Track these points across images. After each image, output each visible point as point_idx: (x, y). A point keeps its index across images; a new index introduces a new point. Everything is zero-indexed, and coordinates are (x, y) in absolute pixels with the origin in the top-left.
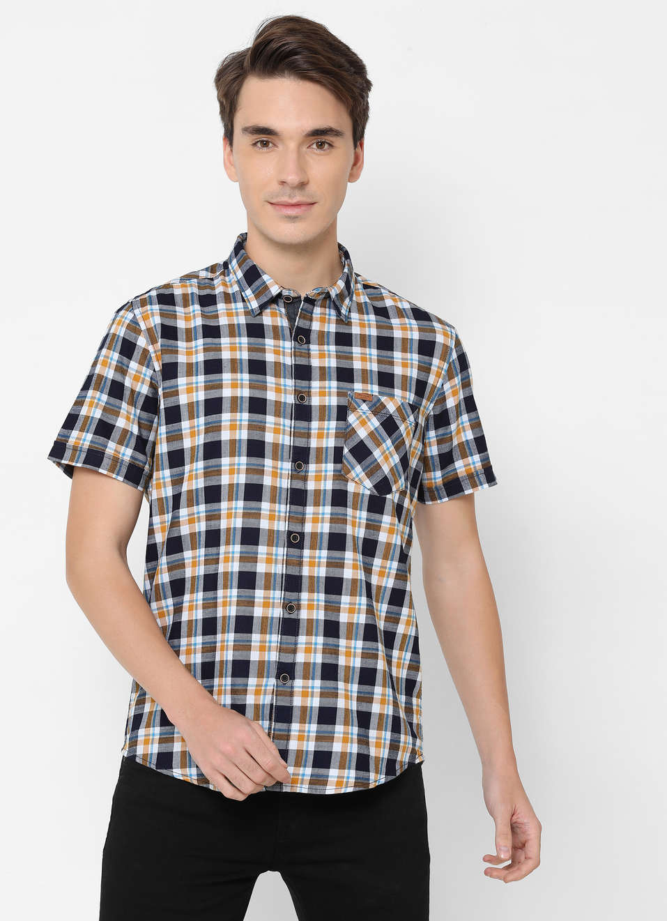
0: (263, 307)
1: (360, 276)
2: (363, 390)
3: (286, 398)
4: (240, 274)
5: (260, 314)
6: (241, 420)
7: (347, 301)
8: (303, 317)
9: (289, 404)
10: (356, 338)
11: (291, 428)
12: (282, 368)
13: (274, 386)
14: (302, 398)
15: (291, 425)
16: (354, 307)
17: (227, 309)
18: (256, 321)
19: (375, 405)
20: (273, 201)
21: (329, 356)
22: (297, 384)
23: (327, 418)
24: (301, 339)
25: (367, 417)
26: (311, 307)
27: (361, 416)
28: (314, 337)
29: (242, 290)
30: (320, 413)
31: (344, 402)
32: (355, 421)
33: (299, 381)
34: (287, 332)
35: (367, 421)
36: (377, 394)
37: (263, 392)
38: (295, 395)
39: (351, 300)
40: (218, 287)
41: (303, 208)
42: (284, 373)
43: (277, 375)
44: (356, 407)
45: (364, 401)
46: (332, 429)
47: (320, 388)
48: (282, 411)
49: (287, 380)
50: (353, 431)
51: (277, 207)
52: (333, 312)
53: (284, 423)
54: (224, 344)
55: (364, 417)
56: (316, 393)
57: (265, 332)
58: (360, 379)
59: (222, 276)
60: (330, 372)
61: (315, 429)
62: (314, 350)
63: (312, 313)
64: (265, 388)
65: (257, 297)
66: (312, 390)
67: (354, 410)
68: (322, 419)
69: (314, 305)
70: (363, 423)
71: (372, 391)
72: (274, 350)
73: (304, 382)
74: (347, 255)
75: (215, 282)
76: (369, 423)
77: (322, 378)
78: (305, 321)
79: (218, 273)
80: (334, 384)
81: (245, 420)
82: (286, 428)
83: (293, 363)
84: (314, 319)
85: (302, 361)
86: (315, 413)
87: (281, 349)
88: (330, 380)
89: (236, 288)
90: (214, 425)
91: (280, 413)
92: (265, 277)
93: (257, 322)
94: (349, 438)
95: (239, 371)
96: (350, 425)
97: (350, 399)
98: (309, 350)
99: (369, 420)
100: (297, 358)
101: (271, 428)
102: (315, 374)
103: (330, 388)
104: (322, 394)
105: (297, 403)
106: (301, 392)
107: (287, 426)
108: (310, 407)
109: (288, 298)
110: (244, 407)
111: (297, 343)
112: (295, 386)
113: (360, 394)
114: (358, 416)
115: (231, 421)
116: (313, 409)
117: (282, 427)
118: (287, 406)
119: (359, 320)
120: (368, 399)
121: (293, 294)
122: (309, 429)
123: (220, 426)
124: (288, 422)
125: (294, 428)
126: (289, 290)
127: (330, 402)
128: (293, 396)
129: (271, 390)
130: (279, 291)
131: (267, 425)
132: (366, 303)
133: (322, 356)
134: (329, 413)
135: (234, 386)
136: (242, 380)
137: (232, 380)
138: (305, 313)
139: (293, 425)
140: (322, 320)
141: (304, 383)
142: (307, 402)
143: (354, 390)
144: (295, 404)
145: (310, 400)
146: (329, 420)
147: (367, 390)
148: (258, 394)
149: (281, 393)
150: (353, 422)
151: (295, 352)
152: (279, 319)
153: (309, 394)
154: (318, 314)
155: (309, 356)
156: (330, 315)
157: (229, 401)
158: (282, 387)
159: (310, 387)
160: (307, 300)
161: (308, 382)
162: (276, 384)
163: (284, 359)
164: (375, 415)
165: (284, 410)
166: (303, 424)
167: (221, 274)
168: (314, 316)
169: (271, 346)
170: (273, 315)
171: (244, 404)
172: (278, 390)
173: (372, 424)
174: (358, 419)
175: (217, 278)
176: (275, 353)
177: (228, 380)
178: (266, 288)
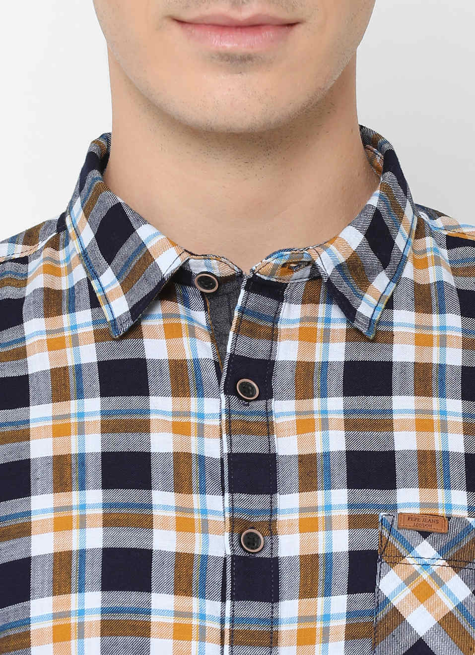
0: (139, 311)
1: (440, 215)
2: (422, 505)
3: (206, 543)
4: (88, 235)
5: (134, 331)
6: (81, 613)
7: (381, 282)
8: (247, 330)
9: (217, 559)
10: (403, 372)
11: (222, 622)
12: (195, 467)
13: (173, 514)
14: (252, 541)
15: (223, 613)
16: (405, 295)
17: (48, 332)
18: (123, 352)
19: (455, 542)
20: (186, 16)
21: (325, 425)
22: (236, 505)
23: (321, 588)
24: (247, 390)
25: (434, 576)
26: (269, 303)
27: (416, 574)
28: (282, 379)
29: (93, 274)
30: (304, 577)
31: (368, 540)
32: (400, 589)
33: (244, 496)
34: (210, 374)
35: (433, 585)
36: (464, 514)
37: (143, 533)
38: (232, 532)
39: (396, 277)
40: (35, 276)
41: (268, 34)
42: (202, 480)
43: (181, 486)
44: (403, 551)
45: (425, 535)
46: (338, 617)
47: (302, 510)
48: (196, 577)
49: (208, 496)
50: (396, 617)
51: (197, 32)
52: (336, 313)
53: (202, 609)
54: (36, 420)
55: (425, 575)
56: (290, 524)
57: (150, 378)
58: (414, 475)
59: (49, 250)
60: (327, 469)
61: (290, 621)
62: (282, 414)
63: (275, 320)
64: (146, 523)
65: (127, 286)
66: (280, 518)
67: (396, 560)
68: (307, 591)
69: (280, 298)
70: (423, 593)
71: (449, 506)
72: (174, 424)
73: (256, 498)
74: (391, 162)
75: (33, 265)
76: (440, 593)
77: (308, 483)
78: (255, 342)
79: (41, 244)
80: (340, 496)
81: (92, 611)
82: (208, 624)
83: (226, 451)
84: (282, 334)
85: (252, 445)
86: (289, 579)
87: (193, 420)
88: (329, 486)
89: (80, 273)
90: (11, 632)
91: (190, 584)
92: (144, 232)
93: (127, 356)
94: (383, 638)
95: (75, 484)
96: (387, 600)
97: (386, 533)
98: (268, 413)
99: (441, 583)
100: (236, 439)
101: (166, 624)
102: (288, 474)
103: (328, 507)
104: (308, 526)
105: (240, 553)
106: (247, 524)
107: (212, 619)
108: (274, 562)
109: (206, 280)
110: (88, 577)
111: (233, 398)
112: (232, 510)
113: (410, 517)
114: (407, 574)
115: (55, 616)
116: (282, 567)
117: (195, 622)
118: (210, 565)
119: (417, 327)
120: (434, 527)
121: (219, 270)
122: (274, 621)
123: (28, 634)
124: (213, 607)
125: (232, 621)
126: (205, 257)
127: (329, 544)
128: (227, 535)
129: (165, 526)
130: (179, 263)
131: (154, 618)
132: (440, 284)
133: (304, 426)
134: (329, 572)
135: (62, 524)
136: (83, 507)
137: (56, 509)
138: (253, 320)
139: (228, 615)
140: (307, 335)
141: (258, 501)
142: (268, 549)
143: (395, 507)
144: (233, 556)
145: (273, 546)
146: (327, 593)
147: (436, 505)
148: (128, 539)
149: (193, 531)
150: (394, 594)
151: (229, 422)
152: (186, 341)
153: (271, 529)
154: (294, 322)
155: (268, 429)
156: (328, 320)
157: (49, 567)
158: (197, 516)
159: (273, 511)
160: (257, 285)
161: (267, 497)
162: (178, 509)
163: (201, 445)
164: (457, 569)
165: (203, 576)
166: (256, 609)
167: (47, 246)
168: (281, 326)
169: (164, 413)
170: (172, 332)
171: (88, 569)
172: (184, 525)
173: (450, 594)
174: (407, 582)
175: (37, 255)
176: (175, 432)
177: (44, 511)
178: (147, 259)
